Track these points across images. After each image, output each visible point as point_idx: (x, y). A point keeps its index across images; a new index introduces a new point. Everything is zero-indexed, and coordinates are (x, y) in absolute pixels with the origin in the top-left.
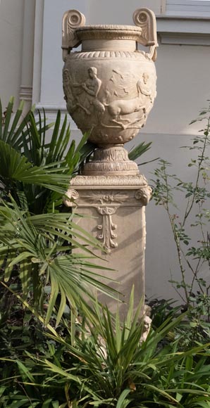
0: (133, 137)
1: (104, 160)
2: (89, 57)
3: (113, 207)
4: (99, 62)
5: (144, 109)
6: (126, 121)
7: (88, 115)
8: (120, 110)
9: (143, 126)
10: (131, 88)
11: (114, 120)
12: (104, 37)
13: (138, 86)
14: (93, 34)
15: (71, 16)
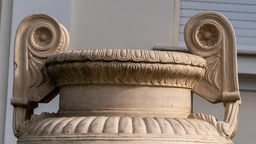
15: (35, 29)
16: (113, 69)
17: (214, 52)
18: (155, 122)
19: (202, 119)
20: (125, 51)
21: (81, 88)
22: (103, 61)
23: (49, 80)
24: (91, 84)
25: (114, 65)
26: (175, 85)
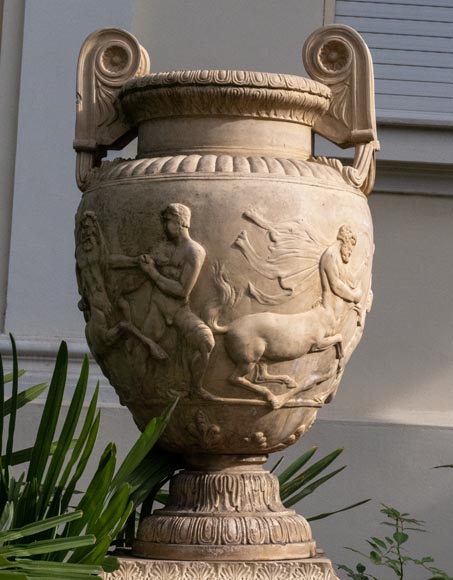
0: (298, 434)
1: (207, 510)
2: (164, 170)
4: (200, 186)
5: (338, 346)
6: (282, 382)
7: (157, 360)
8: (262, 346)
9: (328, 400)
10: (301, 275)
11: (243, 380)
12: (214, 111)
13: (323, 268)
14: (177, 101)
15: (105, 49)
16: (209, 95)
17: (342, 78)
18: (263, 161)
19: (324, 163)
20: (225, 72)
21: (167, 123)
22: (197, 85)
23: (124, 116)
24: (181, 116)
25: (210, 89)
26: (289, 119)
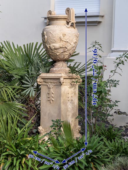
3: (52, 85)
4: (47, 29)
5: (65, 47)
6: (58, 52)
10: (57, 39)
11: (53, 52)
13: (60, 38)
17: (69, 14)
